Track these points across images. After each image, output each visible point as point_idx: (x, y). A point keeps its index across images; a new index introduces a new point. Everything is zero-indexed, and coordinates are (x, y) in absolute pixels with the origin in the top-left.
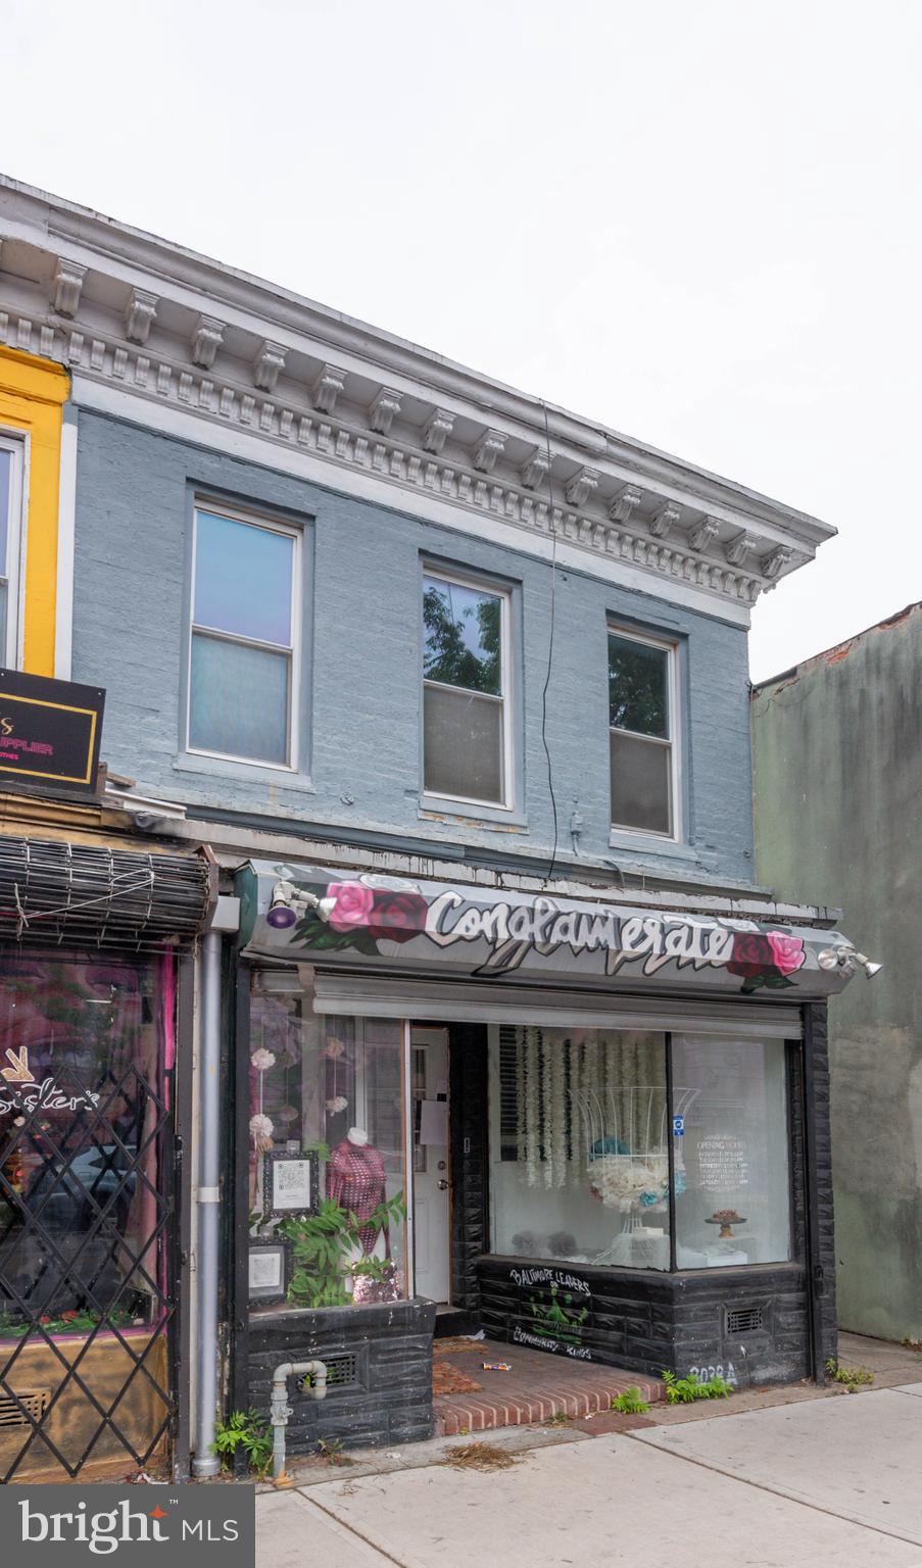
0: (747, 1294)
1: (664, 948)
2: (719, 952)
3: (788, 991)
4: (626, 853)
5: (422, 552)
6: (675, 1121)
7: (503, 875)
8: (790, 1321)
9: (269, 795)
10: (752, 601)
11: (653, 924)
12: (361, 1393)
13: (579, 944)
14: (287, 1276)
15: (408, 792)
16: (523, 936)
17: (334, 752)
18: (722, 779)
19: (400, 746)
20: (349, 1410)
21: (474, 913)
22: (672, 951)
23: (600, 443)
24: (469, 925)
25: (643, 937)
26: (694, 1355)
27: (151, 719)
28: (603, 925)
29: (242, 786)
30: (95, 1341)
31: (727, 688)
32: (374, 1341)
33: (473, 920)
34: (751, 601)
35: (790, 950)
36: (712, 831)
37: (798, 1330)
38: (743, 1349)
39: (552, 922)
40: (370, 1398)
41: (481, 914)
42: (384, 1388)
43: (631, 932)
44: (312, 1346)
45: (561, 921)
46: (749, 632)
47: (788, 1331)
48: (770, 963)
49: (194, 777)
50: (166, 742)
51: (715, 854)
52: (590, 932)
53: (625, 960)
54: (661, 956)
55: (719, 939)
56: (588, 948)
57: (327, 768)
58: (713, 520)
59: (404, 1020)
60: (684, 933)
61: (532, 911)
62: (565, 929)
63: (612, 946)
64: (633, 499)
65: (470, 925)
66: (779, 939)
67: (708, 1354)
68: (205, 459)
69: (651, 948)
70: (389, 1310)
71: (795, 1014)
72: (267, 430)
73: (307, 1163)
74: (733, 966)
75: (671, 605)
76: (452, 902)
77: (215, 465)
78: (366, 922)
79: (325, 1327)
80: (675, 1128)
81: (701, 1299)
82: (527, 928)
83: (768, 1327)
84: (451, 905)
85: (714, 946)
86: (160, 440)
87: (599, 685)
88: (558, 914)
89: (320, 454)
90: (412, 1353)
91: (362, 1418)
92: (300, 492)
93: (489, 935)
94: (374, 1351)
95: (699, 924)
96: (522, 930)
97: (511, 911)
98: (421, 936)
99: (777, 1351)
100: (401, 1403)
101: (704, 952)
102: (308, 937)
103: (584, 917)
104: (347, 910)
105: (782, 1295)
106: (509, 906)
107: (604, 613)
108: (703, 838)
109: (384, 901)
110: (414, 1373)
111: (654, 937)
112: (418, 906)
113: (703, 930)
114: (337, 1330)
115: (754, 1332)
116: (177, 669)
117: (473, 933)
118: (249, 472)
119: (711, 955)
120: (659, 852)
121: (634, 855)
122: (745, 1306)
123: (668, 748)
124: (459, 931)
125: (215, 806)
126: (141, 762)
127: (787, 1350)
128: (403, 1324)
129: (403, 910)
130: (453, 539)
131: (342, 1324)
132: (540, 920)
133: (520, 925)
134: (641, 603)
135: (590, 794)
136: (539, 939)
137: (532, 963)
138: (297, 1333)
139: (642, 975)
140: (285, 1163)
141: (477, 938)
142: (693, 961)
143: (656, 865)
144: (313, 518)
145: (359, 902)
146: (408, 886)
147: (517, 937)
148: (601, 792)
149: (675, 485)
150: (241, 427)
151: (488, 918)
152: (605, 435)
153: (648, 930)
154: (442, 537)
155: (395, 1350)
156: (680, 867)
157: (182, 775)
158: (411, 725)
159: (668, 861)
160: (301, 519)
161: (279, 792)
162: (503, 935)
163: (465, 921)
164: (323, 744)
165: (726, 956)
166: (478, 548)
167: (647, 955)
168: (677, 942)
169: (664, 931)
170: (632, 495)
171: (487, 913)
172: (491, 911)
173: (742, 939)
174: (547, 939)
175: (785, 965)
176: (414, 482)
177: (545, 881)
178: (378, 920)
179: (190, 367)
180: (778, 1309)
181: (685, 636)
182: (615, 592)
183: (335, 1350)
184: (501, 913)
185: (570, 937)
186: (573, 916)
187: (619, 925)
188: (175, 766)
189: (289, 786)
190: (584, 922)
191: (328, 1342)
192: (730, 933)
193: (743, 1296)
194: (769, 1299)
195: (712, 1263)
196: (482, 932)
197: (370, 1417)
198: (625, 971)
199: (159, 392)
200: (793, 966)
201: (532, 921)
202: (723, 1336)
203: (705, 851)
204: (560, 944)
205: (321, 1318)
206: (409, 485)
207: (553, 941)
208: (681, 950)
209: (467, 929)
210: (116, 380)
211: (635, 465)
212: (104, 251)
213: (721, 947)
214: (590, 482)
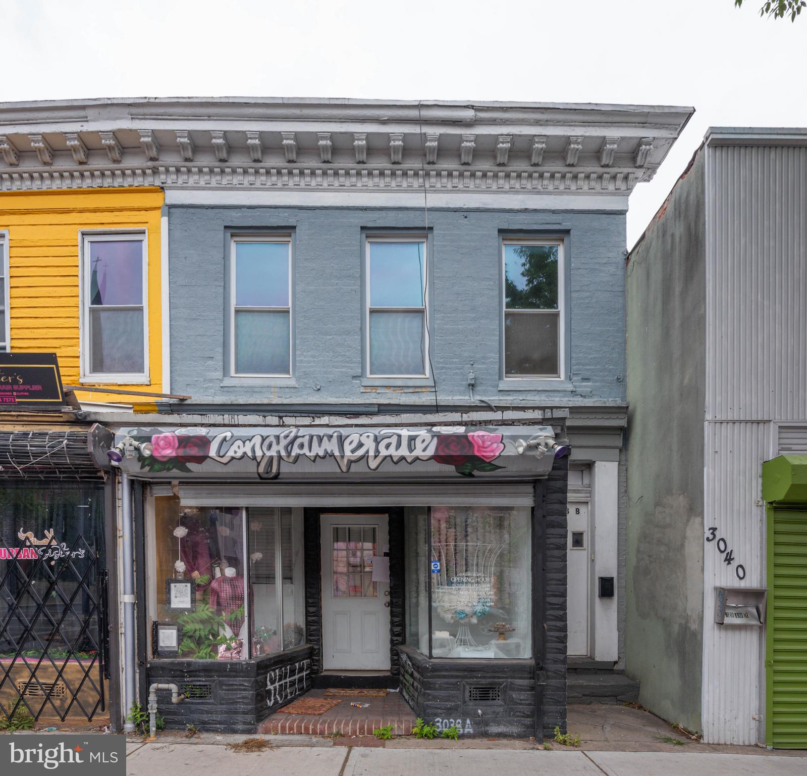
0: (484, 677)
1: (377, 451)
2: (424, 450)
3: (498, 472)
4: (512, 393)
5: (363, 228)
6: (433, 564)
7: (284, 418)
8: (521, 698)
9: (271, 393)
10: (629, 190)
11: (368, 436)
12: (214, 704)
13: (313, 454)
14: (180, 640)
15: (354, 377)
16: (273, 453)
17: (309, 362)
18: (597, 328)
19: (349, 350)
20: (207, 712)
21: (239, 443)
22: (384, 452)
23: (469, 114)
24: (235, 450)
25: (360, 445)
26: (439, 711)
27: (210, 362)
28: (329, 441)
29: (256, 390)
30: (68, 663)
31: (604, 261)
32: (220, 679)
33: (239, 447)
34: (628, 189)
35: (490, 443)
36: (588, 367)
37: (529, 704)
38: (480, 711)
39: (292, 443)
40: (220, 707)
41: (244, 442)
42: (227, 704)
43: (351, 443)
44: (186, 677)
45: (299, 441)
46: (628, 214)
47: (520, 704)
48: (470, 454)
49: (231, 389)
50: (218, 373)
51: (590, 384)
52: (320, 446)
53: (350, 462)
54: (376, 457)
55: (424, 441)
56: (319, 457)
57: (304, 372)
58: (575, 139)
59: (242, 507)
60: (394, 440)
61: (277, 438)
62: (301, 446)
63: (337, 453)
64: (505, 145)
65: (237, 450)
66: (478, 436)
67: (449, 712)
68: (234, 213)
69: (367, 452)
70: (228, 663)
71: (529, 489)
72: (265, 184)
73: (189, 585)
74: (437, 458)
75: (554, 212)
76: (225, 437)
77: (239, 214)
78: (174, 454)
79: (192, 668)
80: (433, 568)
81: (444, 677)
82: (275, 448)
83: (504, 700)
84: (225, 439)
85: (419, 446)
86: (210, 210)
87: (491, 283)
88: (296, 437)
89: (297, 188)
90: (242, 687)
91: (214, 717)
92: (286, 214)
93: (250, 454)
94: (221, 684)
95: (405, 432)
96: (272, 449)
97: (264, 439)
98: (208, 459)
99: (510, 716)
100: (236, 713)
101: (411, 450)
102: (148, 465)
103: (315, 437)
104: (164, 449)
105: (516, 680)
106: (262, 436)
107: (496, 232)
108: (579, 374)
109: (184, 441)
110: (243, 698)
111: (369, 445)
112: (204, 442)
113: (409, 436)
114: (199, 671)
115: (493, 702)
116: (222, 333)
117: (239, 454)
118: (257, 212)
119: (418, 452)
120: (540, 389)
121: (518, 393)
122: (482, 684)
123: (557, 315)
124: (231, 453)
125: (229, 403)
126: (205, 386)
127: (518, 716)
128: (236, 671)
129: (196, 445)
130: (383, 213)
131: (200, 668)
132: (283, 443)
133: (270, 447)
134: (524, 217)
135: (483, 358)
136: (283, 453)
137: (286, 469)
138: (177, 670)
139: (368, 470)
140: (177, 585)
141: (242, 457)
142: (403, 458)
143: (537, 398)
144: (294, 228)
145: (170, 444)
146: (202, 431)
147: (268, 454)
148: (492, 355)
149: (537, 123)
150: (251, 187)
151: (249, 445)
152: (472, 107)
153: (364, 439)
154: (376, 215)
155: (232, 685)
156: (557, 397)
157: (225, 389)
158: (356, 337)
159: (547, 394)
160: (287, 230)
161: (277, 390)
162: (259, 453)
163: (234, 447)
164: (302, 358)
165: (431, 451)
166: (401, 214)
167: (365, 457)
168: (388, 446)
169: (377, 440)
170: (503, 143)
171: (248, 442)
172: (250, 440)
173: (443, 440)
174: (289, 454)
175: (485, 454)
176: (355, 186)
177: (313, 418)
178: (181, 452)
179: (217, 164)
180: (513, 689)
181: (567, 232)
182: (507, 215)
183: (200, 681)
184: (257, 440)
185: (306, 450)
186: (307, 438)
187: (341, 440)
188: (222, 385)
189: (282, 386)
190: (315, 441)
191: (194, 676)
192: (433, 437)
193: (480, 678)
194: (504, 682)
195: (463, 655)
196: (245, 453)
197: (219, 717)
198: (354, 468)
199: (206, 184)
200: (492, 454)
201: (278, 443)
202: (465, 702)
203: (582, 382)
204: (298, 457)
205: (189, 664)
206: (353, 188)
207: (293, 454)
208: (392, 451)
209: (235, 452)
210: (185, 185)
211: (501, 119)
212: (157, 118)
213: (426, 446)
214: (468, 144)
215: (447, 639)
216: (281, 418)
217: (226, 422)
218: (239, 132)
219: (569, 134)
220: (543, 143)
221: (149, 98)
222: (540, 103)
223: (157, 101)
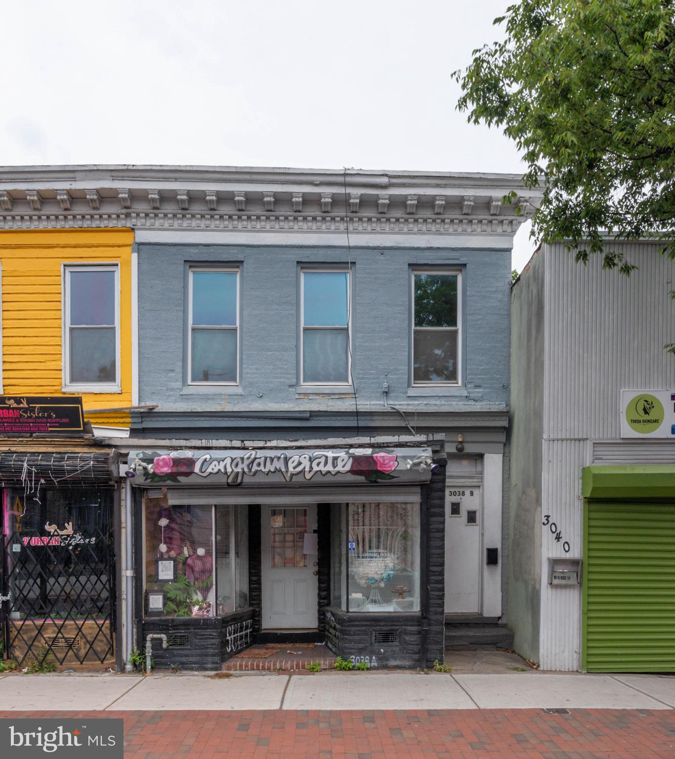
0: (386, 625)
1: (311, 468)
2: (343, 467)
3: (394, 480)
4: (418, 398)
5: (298, 262)
6: (350, 544)
7: (245, 442)
8: (412, 640)
9: (222, 399)
10: (514, 232)
11: (305, 458)
12: (190, 649)
13: (267, 470)
14: (165, 605)
15: (291, 386)
16: (239, 470)
17: (253, 374)
18: (487, 345)
19: (286, 364)
20: (186, 656)
21: (216, 463)
22: (316, 468)
23: (385, 180)
24: (213, 468)
25: (300, 464)
26: (353, 651)
27: (171, 374)
28: (278, 461)
29: (210, 397)
31: (494, 290)
32: (196, 631)
33: (215, 466)
34: (512, 232)
35: (388, 461)
36: (480, 377)
37: (417, 645)
38: (382, 650)
39: (252, 462)
40: (194, 652)
41: (219, 462)
42: (200, 649)
43: (293, 462)
44: (170, 630)
45: (257, 461)
46: (512, 250)
47: (411, 644)
48: (375, 469)
49: (189, 396)
50: (178, 383)
51: (481, 390)
52: (271, 464)
53: (292, 475)
54: (310, 471)
55: (343, 460)
56: (271, 472)
57: (250, 382)
58: (468, 198)
59: (212, 505)
60: (323, 460)
61: (242, 459)
62: (259, 465)
63: (283, 469)
64: (413, 202)
65: (214, 468)
66: (380, 457)
67: (360, 652)
68: (193, 250)
69: (304, 468)
70: (201, 619)
71: (418, 489)
72: (218, 227)
73: (172, 562)
74: (352, 472)
75: (453, 249)
76: (206, 459)
77: (197, 251)
78: (170, 471)
79: (175, 623)
80: (350, 547)
81: (357, 626)
82: (240, 466)
83: (400, 642)
84: (205, 460)
85: (340, 464)
86: (172, 247)
87: (402, 308)
88: (255, 459)
89: (245, 230)
90: (211, 637)
91: (191, 659)
92: (236, 251)
93: (223, 470)
94: (196, 634)
95: (330, 454)
96: (238, 467)
97: (233, 460)
98: (193, 475)
99: (404, 653)
100: (207, 655)
101: (334, 467)
102: (150, 478)
103: (268, 458)
104: (162, 467)
105: (408, 627)
106: (232, 458)
107: (407, 266)
108: (472, 382)
109: (177, 462)
110: (212, 644)
111: (306, 464)
112: (191, 462)
113: (333, 457)
114: (181, 625)
115: (391, 643)
116: (182, 350)
117: (216, 470)
118: (212, 249)
119: (339, 468)
120: (440, 395)
122: (384, 631)
123: (456, 332)
124: (210, 470)
126: (167, 394)
127: (409, 653)
128: (207, 625)
129: (185, 464)
130: (315, 251)
131: (181, 623)
132: (246, 462)
133: (237, 465)
134: (429, 254)
135: (396, 369)
136: (246, 470)
137: (247, 480)
138: (165, 625)
139: (305, 480)
140: (164, 562)
141: (217, 473)
142: (329, 472)
144: (242, 262)
145: (167, 464)
146: (189, 454)
147: (236, 470)
148: (403, 367)
149: (438, 186)
150: (207, 229)
151: (222, 464)
152: (387, 175)
153: (302, 460)
154: (308, 252)
155: (204, 635)
156: (454, 401)
157: (184, 397)
158: (292, 353)
159: (446, 399)
160: (238, 264)
161: (226, 397)
162: (229, 470)
163: (212, 466)
164: (247, 370)
165: (348, 467)
166: (329, 252)
167: (303, 472)
168: (318, 464)
169: (311, 460)
170: (411, 200)
171: (222, 462)
172: (223, 461)
173: (356, 459)
174: (250, 470)
175: (385, 469)
176: (293, 228)
177: (266, 441)
178: (175, 470)
180: (406, 634)
181: (465, 265)
182: (415, 253)
183: (180, 633)
184: (228, 461)
185: (262, 468)
186: (263, 459)
187: (286, 461)
188: (181, 393)
189: (231, 393)
190: (268, 460)
191: (176, 629)
192: (349, 457)
193: (383, 626)
194: (399, 629)
195: (371, 610)
196: (219, 470)
197: (194, 659)
198: (295, 479)
199: (170, 226)
200: (390, 469)
201: (243, 463)
202: (371, 644)
203: (475, 389)
204: (256, 472)
205: (173, 620)
206: (291, 230)
207: (253, 470)
208: (321, 468)
209: (213, 469)
210: (152, 227)
211: (410, 184)
212: (134, 179)
213: (344, 464)
214: (384, 201)
215: (360, 599)
216: (243, 441)
217: (204, 445)
218: (200, 191)
219: (463, 194)
220: (443, 200)
221: (128, 165)
222: (439, 172)
223: (135, 168)
